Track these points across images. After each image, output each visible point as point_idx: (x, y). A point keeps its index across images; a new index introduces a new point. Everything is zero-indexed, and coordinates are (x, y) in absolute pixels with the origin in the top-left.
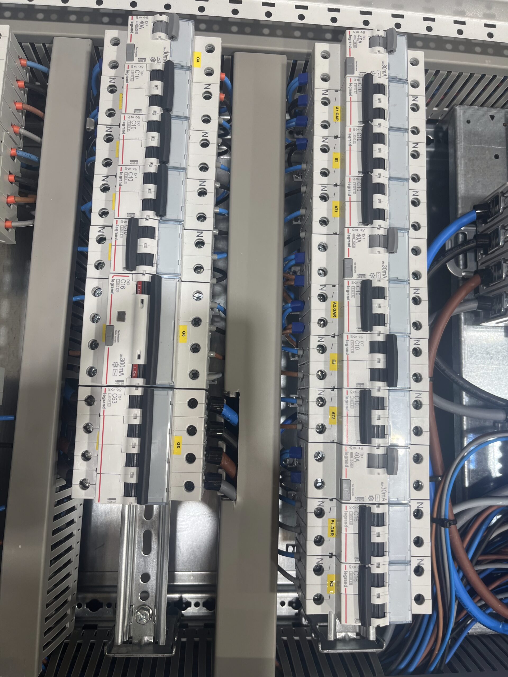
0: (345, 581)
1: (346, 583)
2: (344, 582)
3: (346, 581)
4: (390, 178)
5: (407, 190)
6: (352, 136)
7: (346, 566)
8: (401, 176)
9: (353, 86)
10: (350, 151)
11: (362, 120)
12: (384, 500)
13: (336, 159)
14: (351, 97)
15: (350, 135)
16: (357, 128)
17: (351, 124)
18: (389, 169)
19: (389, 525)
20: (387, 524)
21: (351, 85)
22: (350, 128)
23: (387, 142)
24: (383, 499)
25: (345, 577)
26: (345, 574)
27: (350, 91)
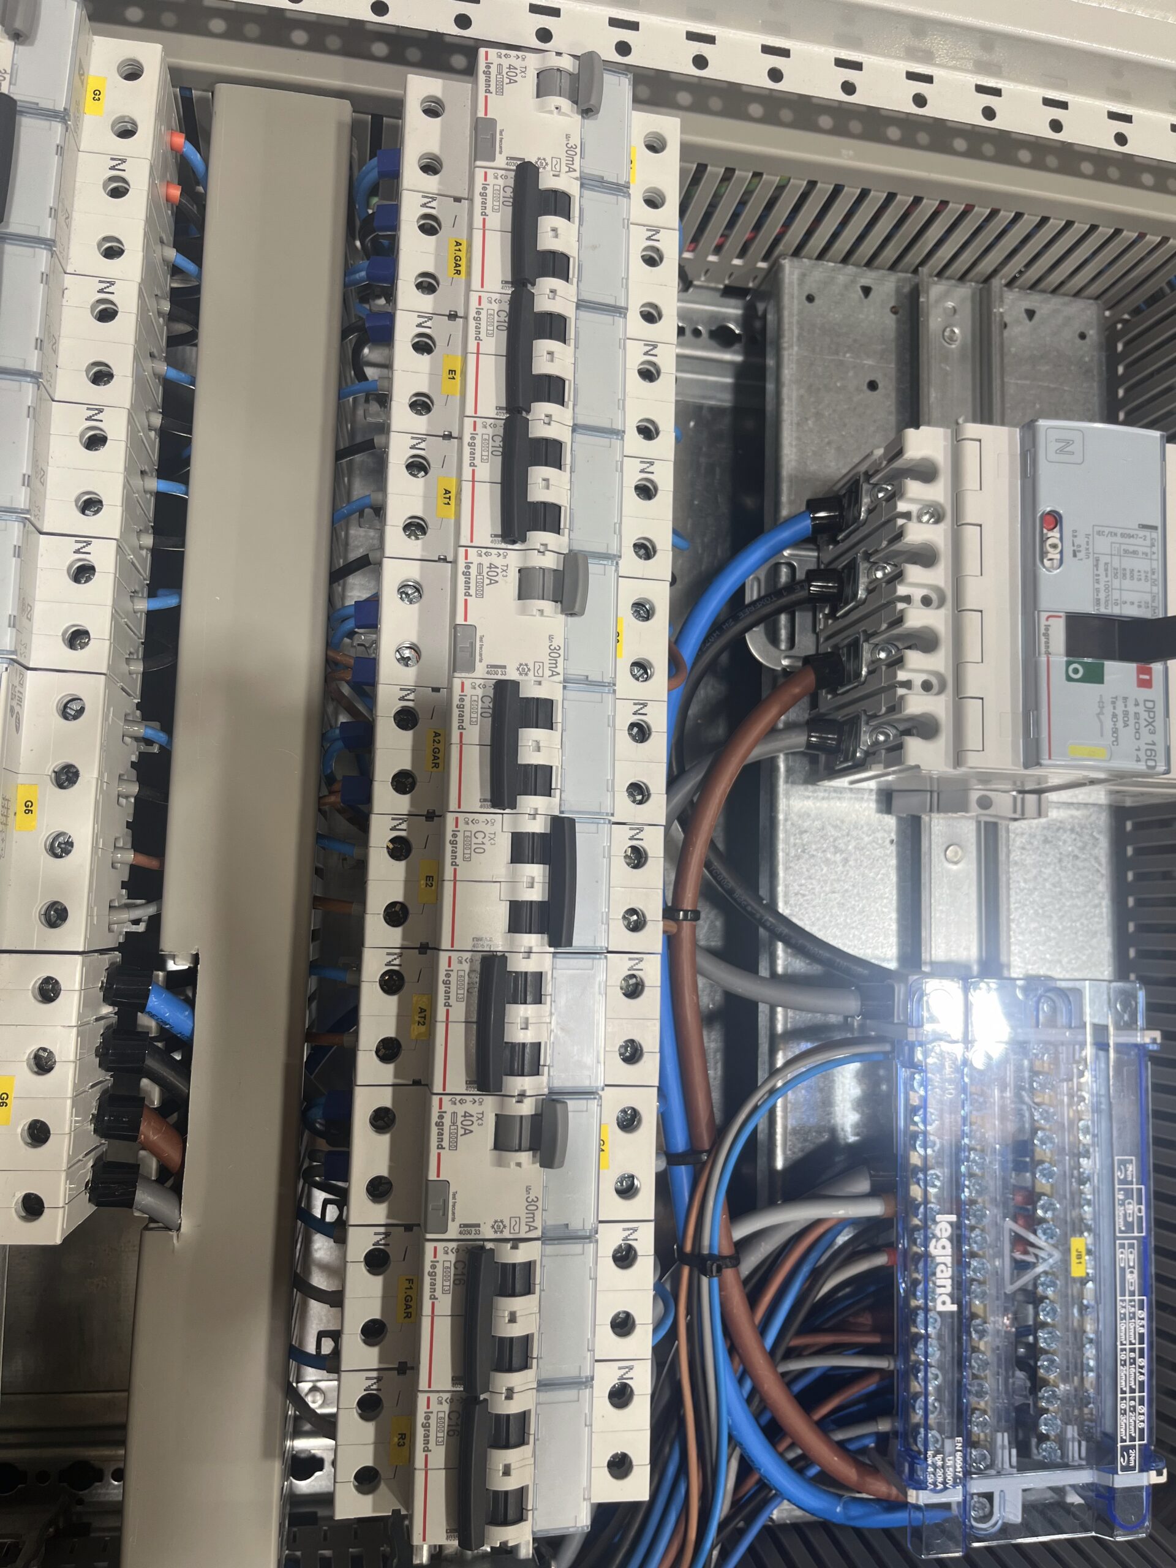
0: (426, 1436)
1: (427, 1442)
2: (422, 1438)
3: (428, 1436)
4: (575, 428)
5: (618, 458)
6: (483, 316)
7: (429, 1399)
8: (606, 424)
9: (489, 191)
10: (478, 353)
11: (509, 279)
12: (530, 1230)
13: (451, 371)
14: (484, 219)
15: (478, 313)
16: (498, 296)
17: (482, 286)
18: (574, 405)
19: (541, 1290)
20: (537, 1288)
21: (485, 188)
22: (480, 297)
23: (573, 336)
24: (530, 1226)
25: (426, 1426)
26: (427, 1418)
27: (484, 203)
